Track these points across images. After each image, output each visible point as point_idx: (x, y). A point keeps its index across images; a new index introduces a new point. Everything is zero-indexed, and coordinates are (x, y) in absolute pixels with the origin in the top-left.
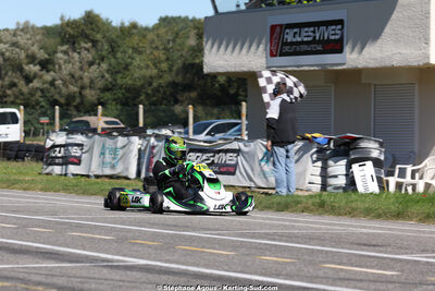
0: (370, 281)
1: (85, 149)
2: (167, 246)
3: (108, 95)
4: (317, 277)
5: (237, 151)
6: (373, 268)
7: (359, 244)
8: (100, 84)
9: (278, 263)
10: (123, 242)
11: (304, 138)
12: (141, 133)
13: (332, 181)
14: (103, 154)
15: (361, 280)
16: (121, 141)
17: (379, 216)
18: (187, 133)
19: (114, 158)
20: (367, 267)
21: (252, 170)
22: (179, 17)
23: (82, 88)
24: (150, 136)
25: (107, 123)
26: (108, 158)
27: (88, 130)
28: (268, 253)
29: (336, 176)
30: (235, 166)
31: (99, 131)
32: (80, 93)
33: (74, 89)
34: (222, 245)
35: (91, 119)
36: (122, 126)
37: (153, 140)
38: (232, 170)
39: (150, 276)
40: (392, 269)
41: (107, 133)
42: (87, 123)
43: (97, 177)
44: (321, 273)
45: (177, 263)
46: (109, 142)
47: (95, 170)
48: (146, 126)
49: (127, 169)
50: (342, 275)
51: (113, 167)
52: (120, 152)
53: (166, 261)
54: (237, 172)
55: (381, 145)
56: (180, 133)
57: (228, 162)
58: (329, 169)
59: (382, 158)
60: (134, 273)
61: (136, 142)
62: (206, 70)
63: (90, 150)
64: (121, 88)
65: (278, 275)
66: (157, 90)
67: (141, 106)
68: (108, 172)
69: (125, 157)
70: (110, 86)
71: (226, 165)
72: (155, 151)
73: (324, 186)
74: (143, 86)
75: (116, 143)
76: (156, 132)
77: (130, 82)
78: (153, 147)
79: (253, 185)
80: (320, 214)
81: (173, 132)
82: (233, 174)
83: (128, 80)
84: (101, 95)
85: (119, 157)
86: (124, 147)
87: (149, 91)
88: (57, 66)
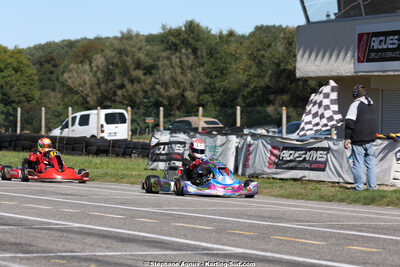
3: (207, 97)
5: (328, 150)
8: (200, 87)
10: (222, 232)
11: (389, 138)
12: (238, 132)
16: (220, 139)
18: (280, 132)
21: (341, 166)
22: (274, 27)
23: (184, 90)
24: (247, 135)
25: (206, 122)
27: (190, 129)
30: (325, 163)
31: (200, 130)
32: (183, 96)
33: (173, 91)
35: (192, 119)
36: (221, 125)
37: (249, 139)
38: (322, 166)
41: (207, 132)
42: (189, 123)
46: (209, 141)
48: (243, 126)
52: (220, 150)
54: (327, 168)
56: (274, 132)
57: (319, 159)
61: (234, 140)
62: (298, 74)
64: (218, 91)
66: (254, 90)
67: (238, 108)
69: (224, 154)
70: (209, 89)
71: (317, 162)
72: (251, 149)
74: (239, 90)
75: (215, 142)
76: (253, 131)
77: (228, 85)
78: (250, 145)
79: (342, 181)
81: (268, 132)
82: (323, 170)
83: (225, 84)
84: (201, 97)
85: (218, 154)
86: (223, 145)
87: (246, 93)
88: (161, 71)
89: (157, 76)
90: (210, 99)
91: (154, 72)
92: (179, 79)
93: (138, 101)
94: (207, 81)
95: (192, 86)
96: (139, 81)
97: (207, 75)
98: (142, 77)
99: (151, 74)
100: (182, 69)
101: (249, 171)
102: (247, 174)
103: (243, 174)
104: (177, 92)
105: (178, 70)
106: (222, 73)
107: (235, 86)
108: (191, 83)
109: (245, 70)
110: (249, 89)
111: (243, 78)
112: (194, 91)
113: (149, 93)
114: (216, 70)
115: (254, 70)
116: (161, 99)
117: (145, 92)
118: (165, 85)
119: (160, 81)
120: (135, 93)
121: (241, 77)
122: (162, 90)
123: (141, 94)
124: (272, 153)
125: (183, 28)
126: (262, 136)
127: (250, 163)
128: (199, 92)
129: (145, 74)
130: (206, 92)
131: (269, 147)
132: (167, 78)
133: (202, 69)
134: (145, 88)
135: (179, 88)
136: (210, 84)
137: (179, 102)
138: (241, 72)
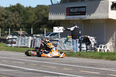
0: (92, 75)
1: (17, 40)
2: (39, 65)
3: (23, 25)
4: (78, 74)
5: (57, 41)
6: (93, 72)
7: (89, 65)
8: (21, 23)
9: (68, 70)
10: (27, 64)
12: (32, 36)
13: (82, 49)
14: (22, 41)
15: (90, 75)
16: (27, 38)
17: (95, 58)
18: (44, 36)
19: (25, 42)
20: (92, 72)
21: (61, 45)
22: (42, 5)
23: (16, 23)
24: (34, 36)
25: (23, 33)
26: (23, 42)
27: (18, 35)
28: (65, 68)
29: (83, 48)
31: (21, 35)
32: (16, 25)
33: (13, 24)
34: (53, 65)
36: (27, 34)
37: (35, 37)
39: (34, 73)
40: (98, 72)
41: (23, 35)
42: (17, 33)
43: (20, 47)
44: (79, 73)
45: (41, 70)
46: (23, 38)
47: (20, 45)
48: (33, 34)
49: (28, 45)
50: (85, 73)
51: (24, 44)
52: (26, 41)
53: (38, 69)
55: (96, 39)
56: (42, 36)
58: (82, 46)
59: (96, 43)
60: (30, 72)
61: (31, 38)
62: (49, 19)
63: (18, 40)
64: (26, 24)
65: (68, 73)
66: (36, 24)
67: (32, 29)
68: (23, 46)
69: (27, 42)
70: (23, 23)
72: (35, 40)
73: (80, 50)
74: (32, 23)
75: (25, 38)
76: (36, 35)
78: (35, 39)
79: (61, 50)
80: (79, 58)
81: (40, 35)
83: (28, 22)
84: (21, 25)
85: (26, 42)
86: (27, 39)
87: (34, 24)
88: (9, 18)
89: (8, 19)
90: (24, 26)
91: (7, 18)
92: (15, 20)
93: (3, 26)
94: (23, 21)
95: (18, 22)
96: (3, 21)
97: (23, 19)
98: (4, 20)
99: (6, 19)
100: (16, 17)
101: (35, 47)
102: (34, 47)
103: (33, 48)
104: (14, 24)
105: (14, 17)
106: (27, 18)
107: (31, 22)
108: (18, 21)
109: (34, 18)
110: (35, 23)
111: (33, 20)
112: (19, 24)
113: (6, 24)
114: (25, 17)
115: (36, 18)
116: (9, 26)
117: (5, 24)
118: (10, 22)
119: (9, 21)
120: (2, 24)
121: (32, 20)
122: (10, 23)
123: (4, 24)
124: (41, 42)
125: (16, 6)
126: (39, 37)
127: (35, 44)
128: (20, 24)
129: (5, 19)
130: (22, 24)
131: (41, 40)
132: (11, 20)
133: (21, 17)
134: (5, 23)
135: (15, 23)
136: (24, 22)
137: (15, 27)
138: (33, 18)
